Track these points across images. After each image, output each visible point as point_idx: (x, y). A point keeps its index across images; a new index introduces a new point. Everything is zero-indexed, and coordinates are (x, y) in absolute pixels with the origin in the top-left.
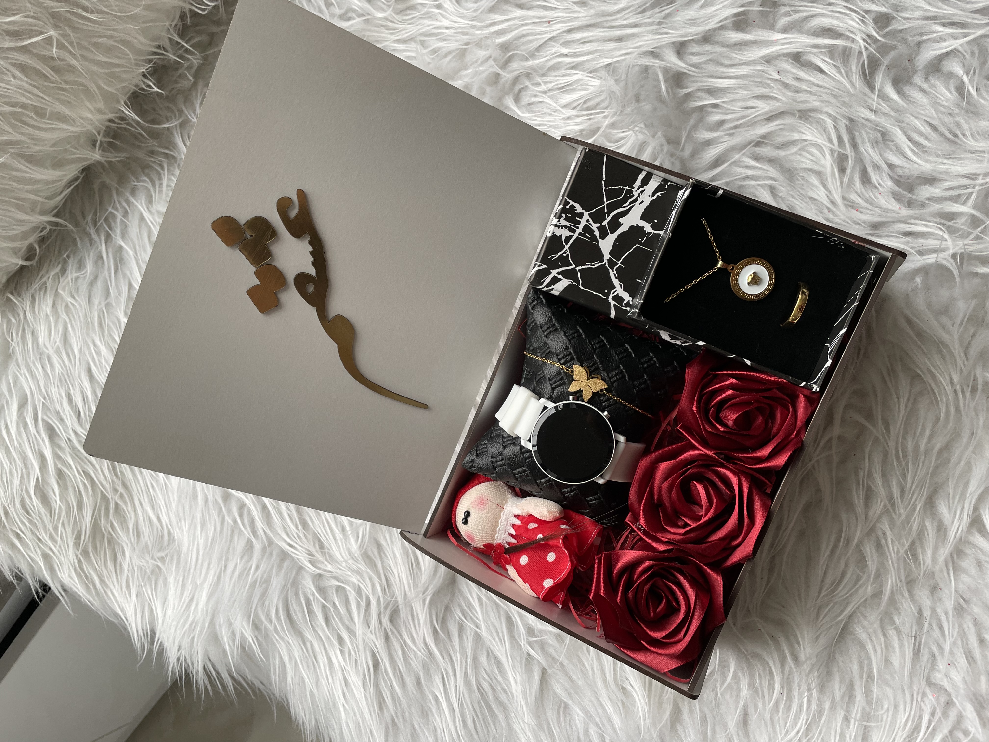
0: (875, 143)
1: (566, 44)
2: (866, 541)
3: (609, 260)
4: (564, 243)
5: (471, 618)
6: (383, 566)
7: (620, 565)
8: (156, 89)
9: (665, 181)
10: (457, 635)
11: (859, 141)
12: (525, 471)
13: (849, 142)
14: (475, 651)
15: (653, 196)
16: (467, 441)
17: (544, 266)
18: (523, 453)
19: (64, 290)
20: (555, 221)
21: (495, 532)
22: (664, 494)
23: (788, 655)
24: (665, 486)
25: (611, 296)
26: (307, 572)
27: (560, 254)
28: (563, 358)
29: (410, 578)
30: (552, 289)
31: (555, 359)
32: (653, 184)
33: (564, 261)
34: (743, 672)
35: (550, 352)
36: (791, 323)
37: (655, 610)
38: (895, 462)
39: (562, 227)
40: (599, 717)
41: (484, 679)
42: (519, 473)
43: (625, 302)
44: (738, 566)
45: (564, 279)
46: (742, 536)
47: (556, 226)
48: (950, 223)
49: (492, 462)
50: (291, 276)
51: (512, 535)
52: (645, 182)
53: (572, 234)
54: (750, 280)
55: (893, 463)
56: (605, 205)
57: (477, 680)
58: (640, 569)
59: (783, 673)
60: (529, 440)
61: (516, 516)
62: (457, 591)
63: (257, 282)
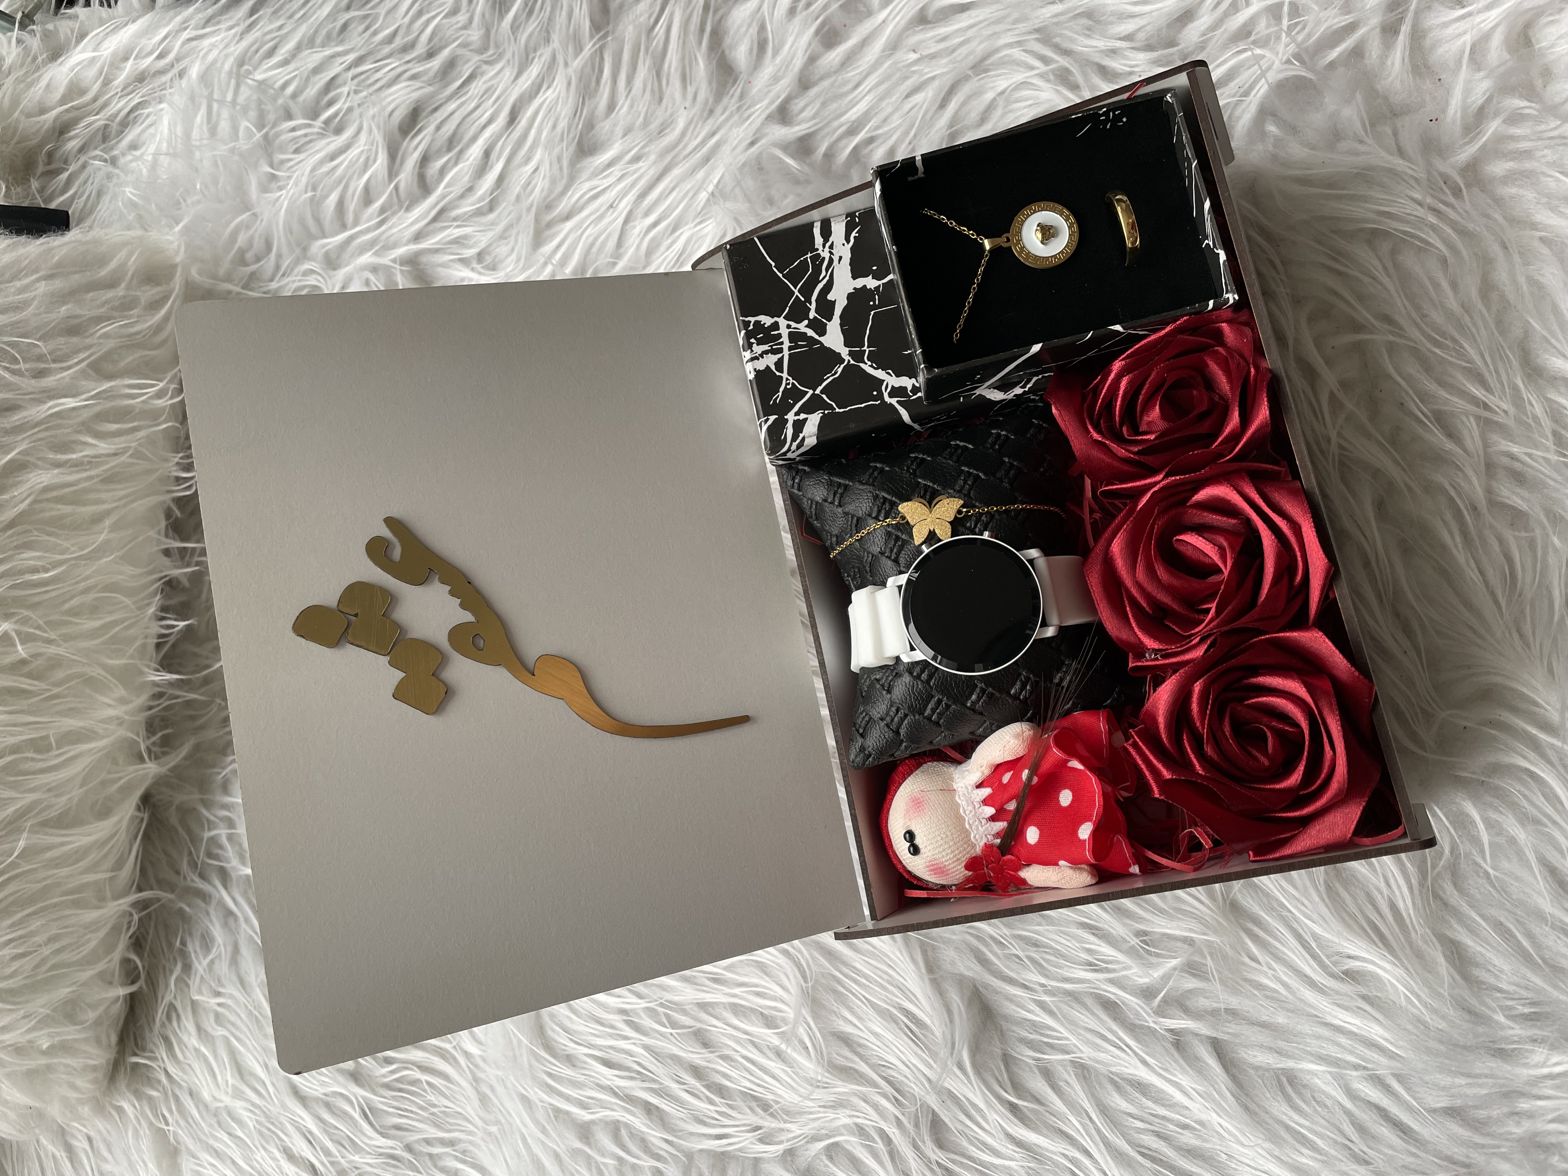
0: (1089, 32)
1: (647, 214)
2: (1494, 484)
3: (851, 354)
4: (778, 374)
5: (1051, 1046)
6: (873, 1067)
7: (1161, 720)
8: (182, 624)
9: (851, 215)
10: (1049, 1091)
11: (1066, 45)
12: (939, 702)
13: (1056, 53)
14: (1093, 1095)
15: (848, 241)
16: (839, 733)
17: (772, 418)
18: (918, 677)
19: (200, 992)
20: (747, 355)
21: (967, 834)
22: (1151, 588)
23: (1534, 731)
24: (1141, 573)
25: (886, 395)
26: (769, 1160)
27: (781, 389)
28: (879, 512)
29: (920, 1052)
30: (804, 438)
31: (870, 521)
32: (838, 229)
33: (794, 394)
34: (1496, 809)
35: (858, 520)
36: (1134, 249)
37: (1264, 751)
38: (1437, 351)
39: (761, 355)
40: (1351, 1052)
41: (1139, 1131)
42: (933, 710)
43: (909, 388)
44: (1329, 605)
45: (810, 416)
46: (1298, 554)
47: (752, 359)
48: (1252, 38)
49: (887, 725)
50: (442, 640)
51: (993, 819)
52: (826, 233)
53: (780, 356)
54: (1040, 235)
55: (1435, 353)
56: (797, 293)
57: (1129, 1142)
58: (1195, 707)
59: (1550, 762)
60: (912, 649)
61: (979, 786)
62: (1003, 1023)
63: (400, 675)
